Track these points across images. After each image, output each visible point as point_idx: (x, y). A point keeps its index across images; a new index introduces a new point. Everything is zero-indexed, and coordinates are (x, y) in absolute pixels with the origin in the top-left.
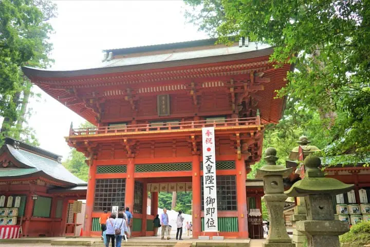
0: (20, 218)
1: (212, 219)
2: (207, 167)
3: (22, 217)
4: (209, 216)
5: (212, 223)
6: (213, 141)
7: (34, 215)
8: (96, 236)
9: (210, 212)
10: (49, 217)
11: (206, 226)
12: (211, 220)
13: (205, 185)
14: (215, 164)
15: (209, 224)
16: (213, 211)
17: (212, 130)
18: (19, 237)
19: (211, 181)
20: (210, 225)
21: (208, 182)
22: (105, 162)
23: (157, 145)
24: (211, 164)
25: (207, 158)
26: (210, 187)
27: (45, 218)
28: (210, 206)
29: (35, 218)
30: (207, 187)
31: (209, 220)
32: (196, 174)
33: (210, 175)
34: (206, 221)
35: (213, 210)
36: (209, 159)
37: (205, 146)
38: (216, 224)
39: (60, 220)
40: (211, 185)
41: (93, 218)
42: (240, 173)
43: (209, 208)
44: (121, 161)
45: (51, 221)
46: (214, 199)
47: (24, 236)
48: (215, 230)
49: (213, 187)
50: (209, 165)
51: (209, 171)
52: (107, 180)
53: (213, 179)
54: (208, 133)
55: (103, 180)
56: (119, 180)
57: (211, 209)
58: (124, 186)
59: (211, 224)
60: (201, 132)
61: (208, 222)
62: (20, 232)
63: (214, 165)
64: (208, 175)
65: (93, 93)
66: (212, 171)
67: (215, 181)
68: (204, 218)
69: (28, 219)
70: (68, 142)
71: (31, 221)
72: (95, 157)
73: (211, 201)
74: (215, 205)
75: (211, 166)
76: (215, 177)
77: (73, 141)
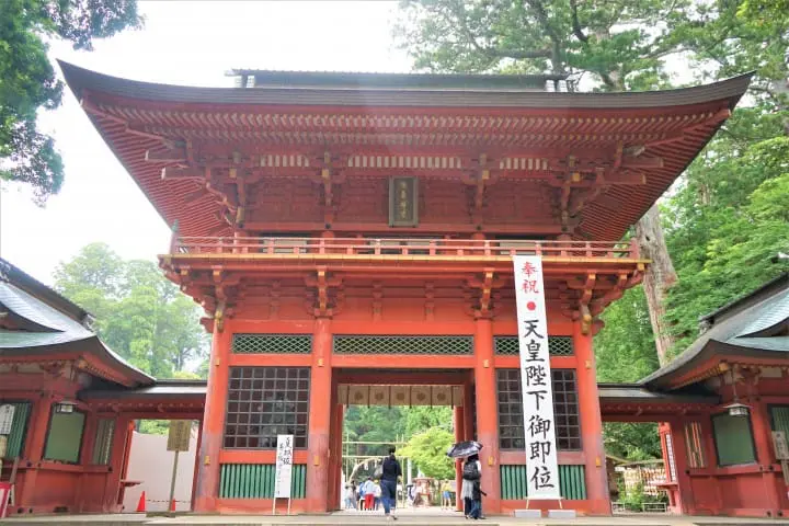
0: (12, 462)
1: (545, 469)
2: (529, 346)
3: (17, 459)
4: (538, 462)
5: (545, 477)
6: (540, 286)
7: (47, 456)
8: (230, 511)
9: (540, 453)
10: (78, 463)
11: (531, 485)
12: (542, 471)
13: (525, 389)
14: (546, 339)
15: (539, 481)
16: (546, 450)
17: (537, 261)
18: (7, 516)
19: (539, 380)
20: (540, 483)
21: (532, 381)
22: (257, 324)
23: (387, 291)
24: (538, 340)
25: (529, 325)
26: (536, 393)
27: (69, 463)
28: (539, 437)
29: (48, 464)
30: (531, 393)
31: (537, 470)
32: (486, 363)
33: (535, 364)
34: (530, 473)
35: (546, 446)
36: (532, 328)
37: (522, 298)
38: (555, 479)
39: (107, 471)
40: (539, 388)
41: (221, 465)
42: (588, 365)
43: (538, 443)
44: (300, 325)
45: (82, 473)
46: (549, 421)
47: (20, 511)
48: (553, 494)
49: (545, 392)
50: (533, 342)
51: (534, 356)
52: (259, 370)
53: (544, 375)
54: (528, 269)
55: (248, 370)
56: (293, 371)
57: (543, 444)
58: (305, 385)
59: (543, 480)
60: (511, 264)
61: (535, 477)
62: (10, 502)
63: (544, 344)
64: (532, 364)
65: (236, 154)
66: (539, 356)
67: (548, 380)
68: (525, 466)
69: (35, 466)
70: (167, 267)
71: (41, 472)
72: (230, 311)
73: (541, 426)
74: (551, 436)
75: (538, 345)
76: (547, 371)
77: (181, 267)
